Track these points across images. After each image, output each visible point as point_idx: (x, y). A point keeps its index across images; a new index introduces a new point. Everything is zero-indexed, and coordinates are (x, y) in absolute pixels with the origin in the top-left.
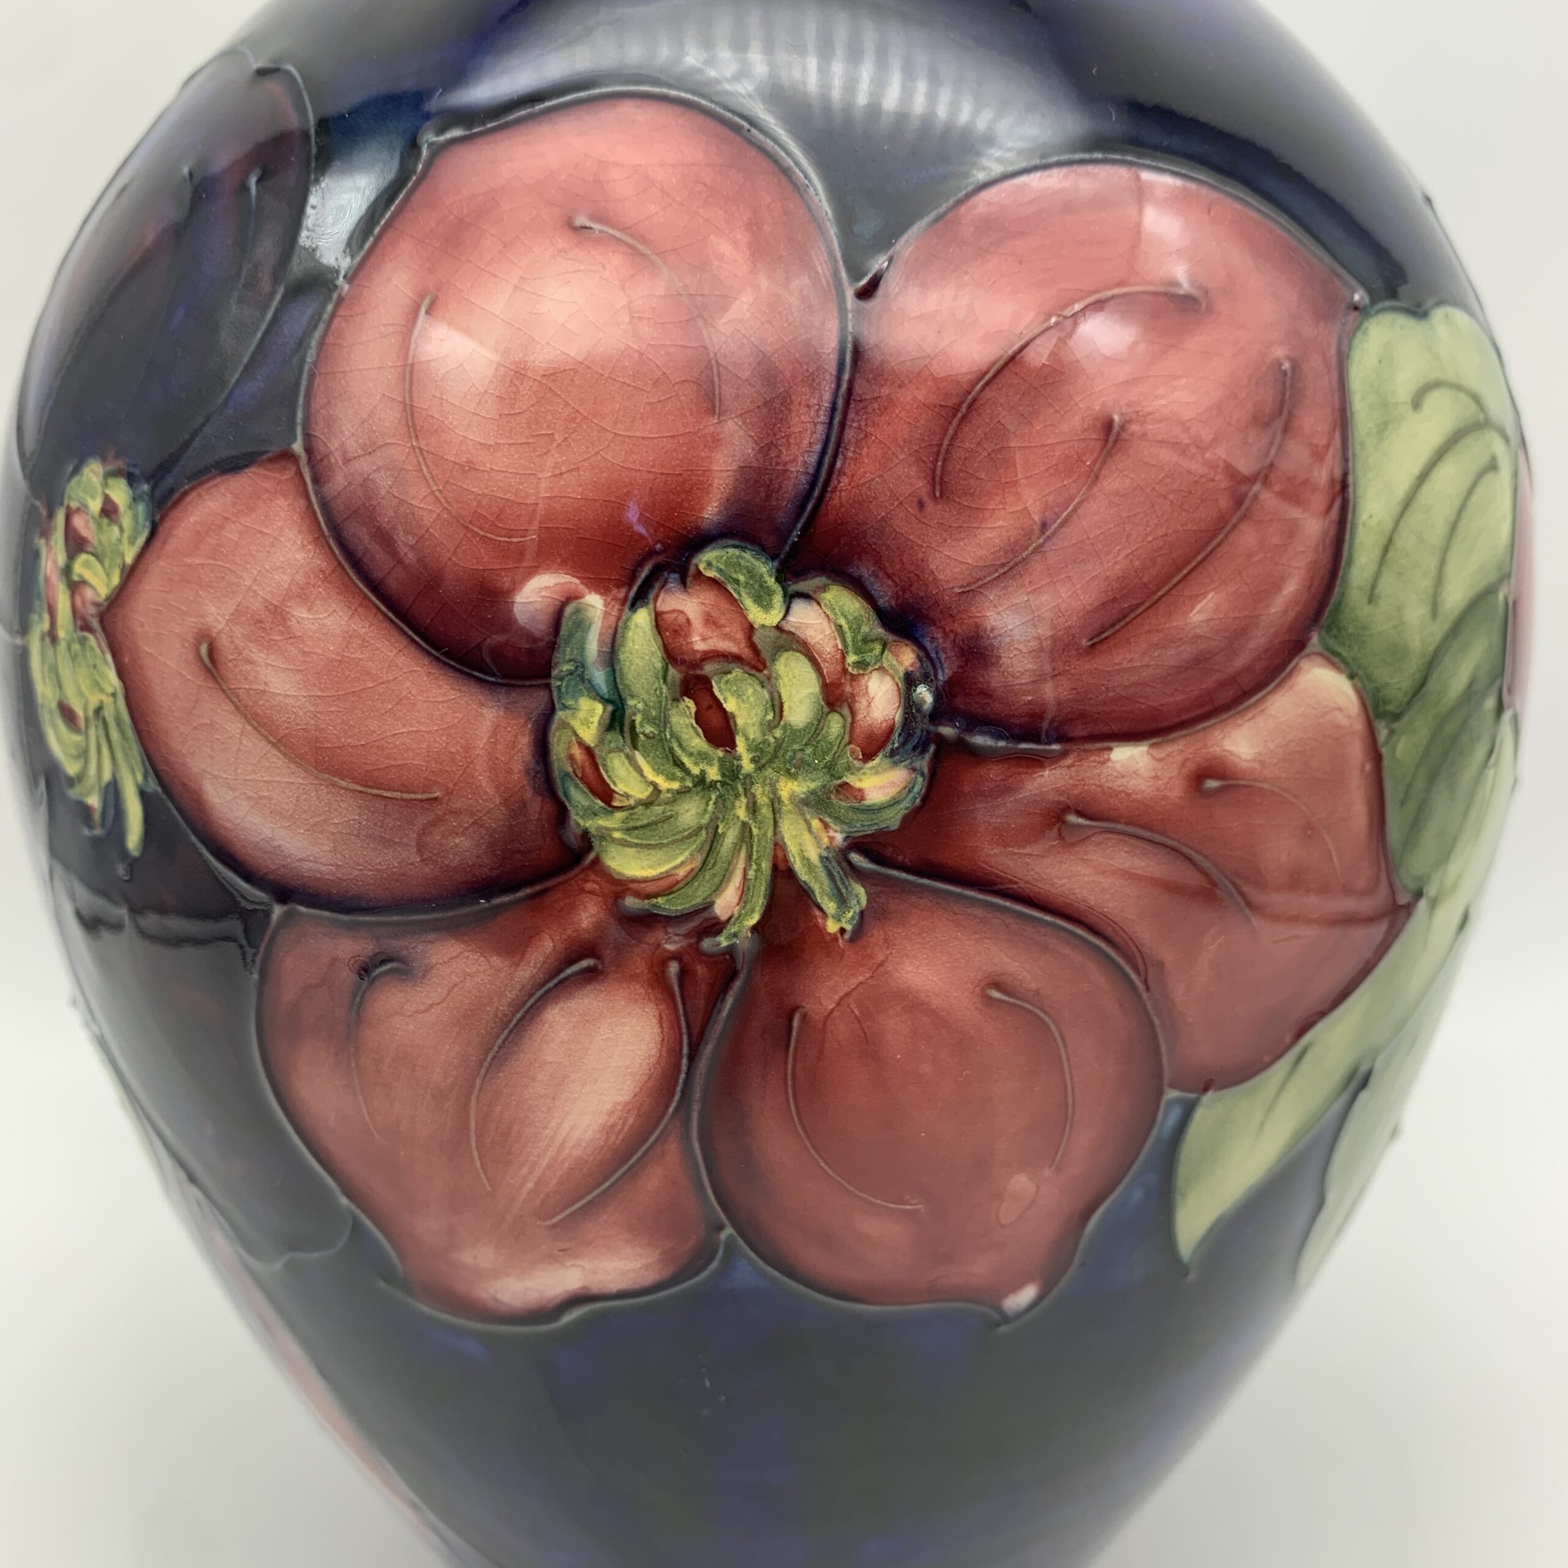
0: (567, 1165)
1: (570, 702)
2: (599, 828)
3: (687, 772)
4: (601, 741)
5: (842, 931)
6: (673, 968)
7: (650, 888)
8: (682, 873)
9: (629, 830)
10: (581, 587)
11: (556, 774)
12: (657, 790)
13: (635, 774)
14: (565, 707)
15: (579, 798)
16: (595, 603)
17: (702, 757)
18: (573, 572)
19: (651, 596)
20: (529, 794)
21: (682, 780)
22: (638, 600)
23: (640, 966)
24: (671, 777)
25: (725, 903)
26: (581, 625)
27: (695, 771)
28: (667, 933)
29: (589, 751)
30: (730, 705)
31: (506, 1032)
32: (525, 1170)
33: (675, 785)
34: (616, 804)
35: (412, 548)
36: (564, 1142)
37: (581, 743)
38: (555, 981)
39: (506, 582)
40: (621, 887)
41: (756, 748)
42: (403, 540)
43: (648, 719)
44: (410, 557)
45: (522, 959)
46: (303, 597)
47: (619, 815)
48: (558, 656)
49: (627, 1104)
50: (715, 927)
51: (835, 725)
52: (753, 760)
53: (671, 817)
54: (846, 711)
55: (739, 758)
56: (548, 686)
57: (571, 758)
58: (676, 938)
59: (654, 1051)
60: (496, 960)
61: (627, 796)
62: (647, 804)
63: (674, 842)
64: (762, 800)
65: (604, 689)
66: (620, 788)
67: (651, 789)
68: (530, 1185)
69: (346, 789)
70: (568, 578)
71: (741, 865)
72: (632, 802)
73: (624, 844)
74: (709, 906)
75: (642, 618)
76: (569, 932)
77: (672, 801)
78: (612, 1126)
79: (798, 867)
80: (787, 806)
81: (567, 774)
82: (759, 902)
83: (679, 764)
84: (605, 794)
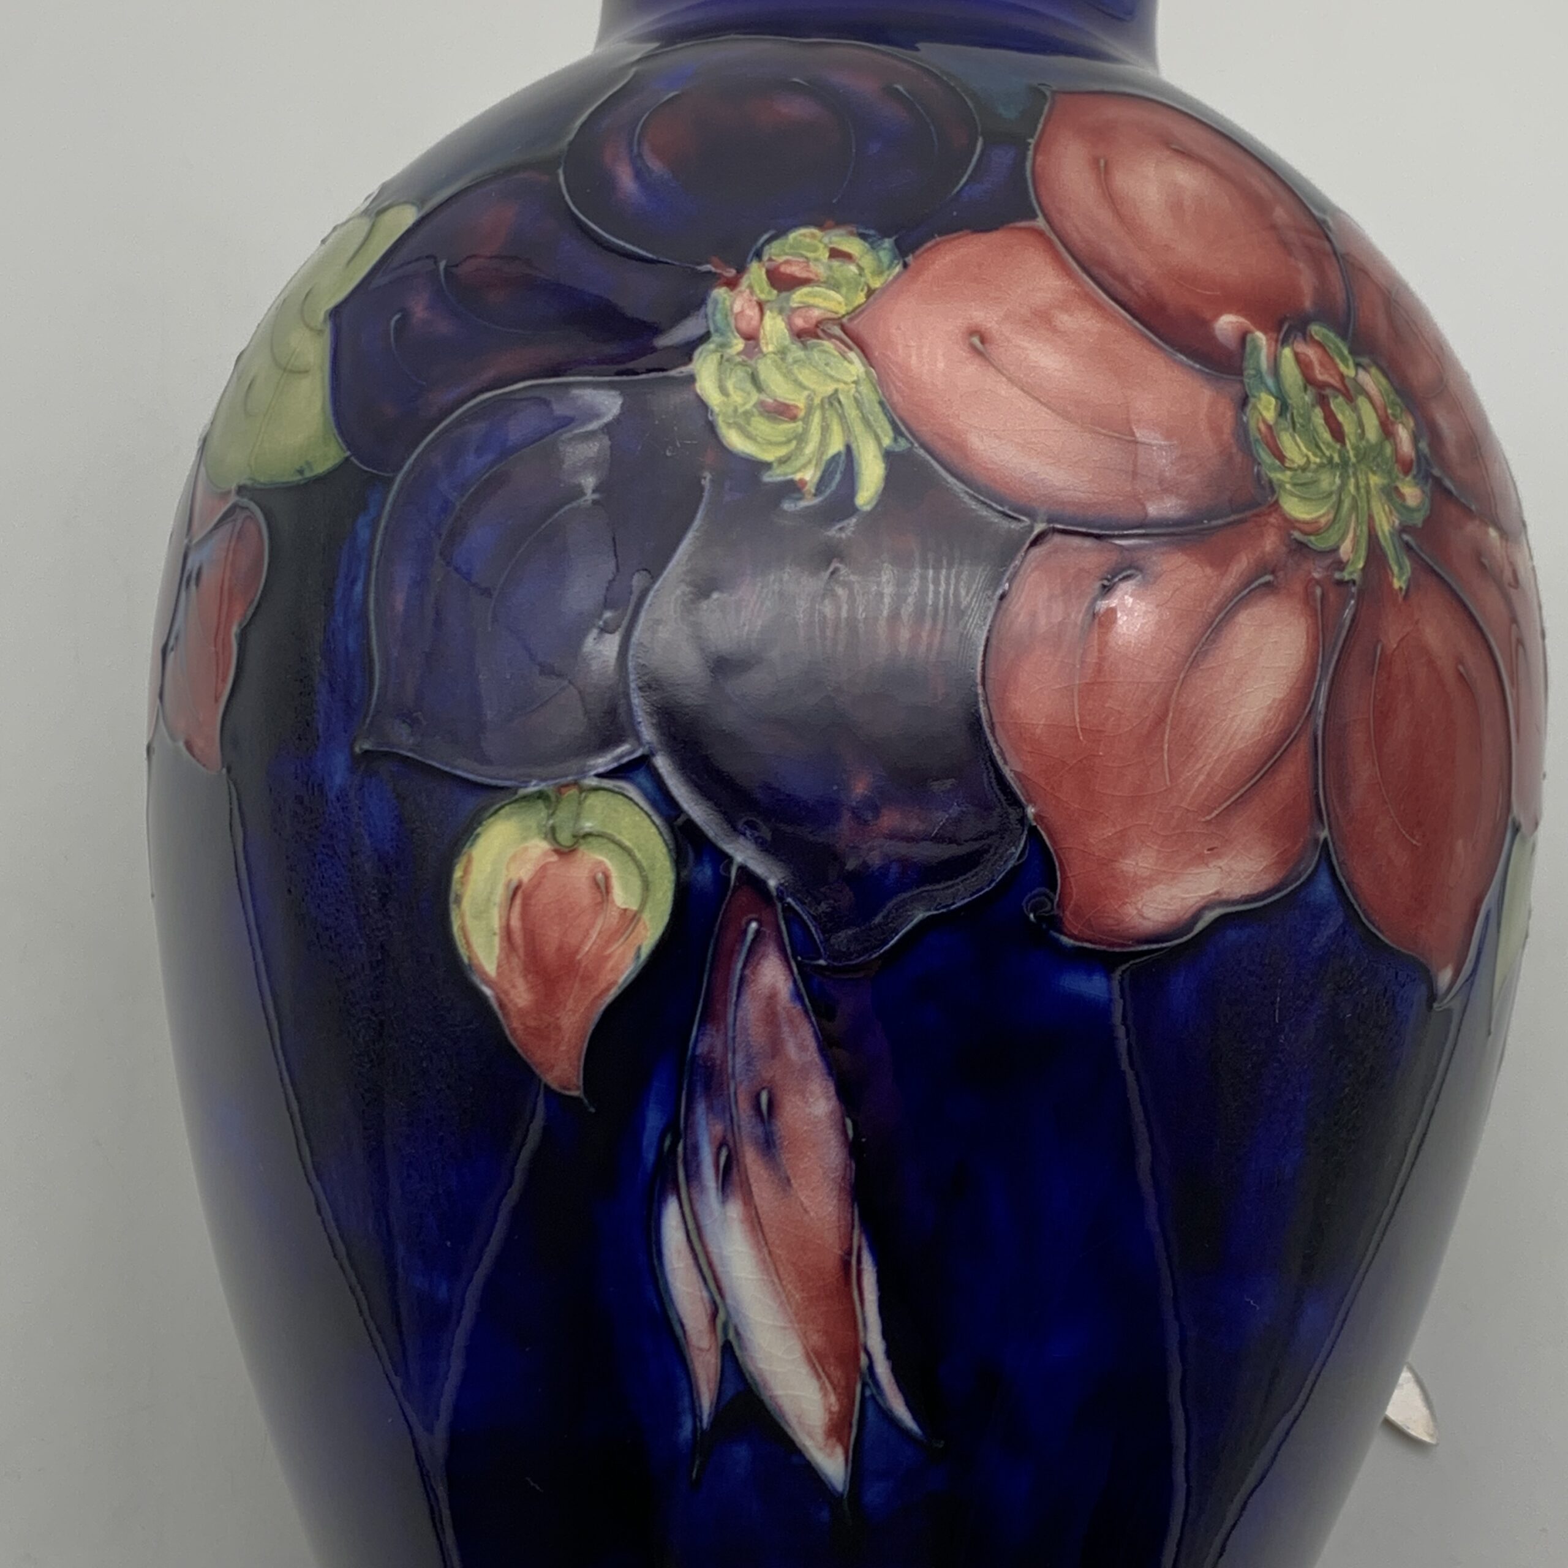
0: (1232, 757)
1: (1256, 394)
2: (1278, 480)
3: (1324, 454)
4: (1276, 423)
5: (1401, 589)
6: (1318, 591)
7: (1307, 528)
8: (1323, 521)
9: (1295, 485)
10: (1252, 327)
11: (1252, 439)
12: (1308, 461)
13: (1296, 448)
14: (1254, 396)
15: (1265, 456)
16: (1261, 337)
17: (1329, 446)
18: (1246, 316)
19: (1291, 341)
20: (1234, 450)
21: (1321, 458)
22: (1284, 342)
23: (1298, 588)
24: (1315, 455)
25: (1346, 549)
26: (1256, 348)
27: (1328, 453)
28: (1314, 564)
29: (1269, 427)
30: (1340, 417)
31: (1210, 630)
32: (1199, 765)
33: (1318, 460)
34: (1287, 465)
35: (1142, 286)
36: (1235, 733)
37: (1264, 421)
38: (1247, 590)
39: (1208, 315)
40: (1290, 523)
41: (1356, 448)
42: (1135, 283)
43: (1301, 416)
44: (1142, 292)
45: (1226, 570)
46: (1064, 307)
47: (1289, 473)
48: (1245, 364)
49: (1282, 700)
50: (1341, 565)
51: (1388, 450)
52: (1356, 456)
53: (1315, 482)
54: (1392, 441)
55: (1348, 452)
56: (1242, 382)
57: (1259, 430)
58: (1319, 570)
59: (1302, 659)
60: (1209, 571)
61: (1293, 461)
62: (1304, 469)
63: (1319, 499)
64: (1362, 484)
65: (1273, 389)
66: (1288, 454)
67: (1305, 459)
68: (1201, 778)
69: (1105, 435)
70: (1242, 320)
71: (1353, 525)
72: (1295, 466)
73: (1292, 494)
74: (1335, 550)
75: (1287, 352)
76: (1258, 553)
77: (1316, 471)
78: (1269, 721)
79: (1380, 534)
80: (1374, 492)
81: (1257, 440)
82: (1363, 553)
83: (1318, 446)
84: (1280, 456)
